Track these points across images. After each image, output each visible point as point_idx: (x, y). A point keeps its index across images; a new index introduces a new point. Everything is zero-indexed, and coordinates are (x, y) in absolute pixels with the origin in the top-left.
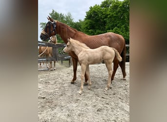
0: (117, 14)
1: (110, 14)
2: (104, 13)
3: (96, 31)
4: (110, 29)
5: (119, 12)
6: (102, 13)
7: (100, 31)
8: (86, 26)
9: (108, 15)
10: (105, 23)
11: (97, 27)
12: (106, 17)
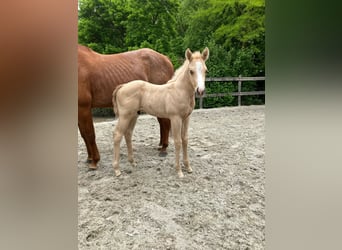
0: (145, 13)
1: (131, 13)
2: (119, 8)
3: (104, 47)
4: (133, 45)
5: (150, 9)
6: (115, 7)
7: (113, 48)
8: (80, 33)
9: (128, 13)
10: (123, 29)
11: (107, 39)
12: (124, 18)
